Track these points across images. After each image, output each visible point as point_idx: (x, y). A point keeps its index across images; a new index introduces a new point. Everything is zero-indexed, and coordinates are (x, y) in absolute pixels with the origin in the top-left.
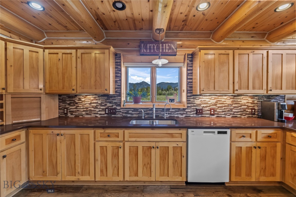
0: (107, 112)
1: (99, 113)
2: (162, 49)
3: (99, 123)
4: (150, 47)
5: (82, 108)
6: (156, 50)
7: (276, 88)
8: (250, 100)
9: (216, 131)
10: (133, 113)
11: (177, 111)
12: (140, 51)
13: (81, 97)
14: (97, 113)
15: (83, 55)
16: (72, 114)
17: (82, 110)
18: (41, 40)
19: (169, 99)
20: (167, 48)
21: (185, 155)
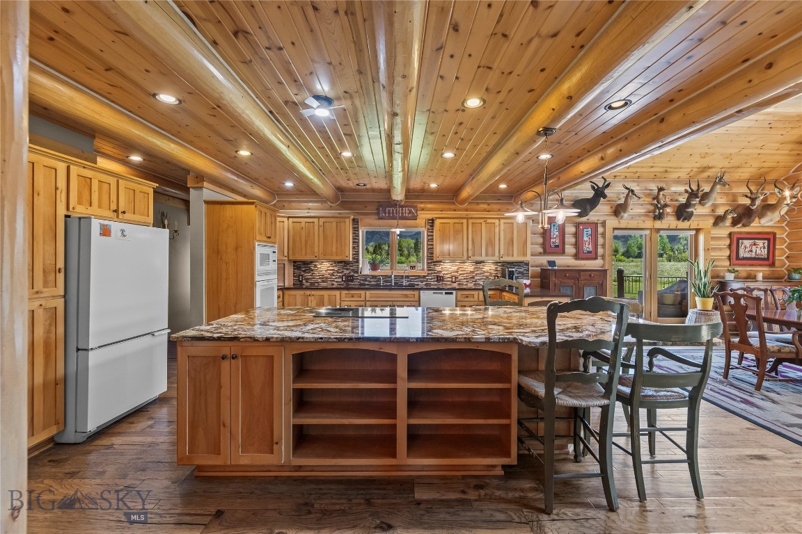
0: (344, 279)
1: (336, 280)
2: (401, 213)
3: (340, 287)
4: (389, 211)
5: (318, 275)
6: (395, 214)
7: (508, 255)
8: (493, 267)
9: (444, 292)
11: (417, 279)
12: (378, 214)
13: (317, 264)
14: (334, 281)
15: (325, 224)
16: (307, 282)
17: (318, 277)
19: (410, 266)
20: (407, 212)
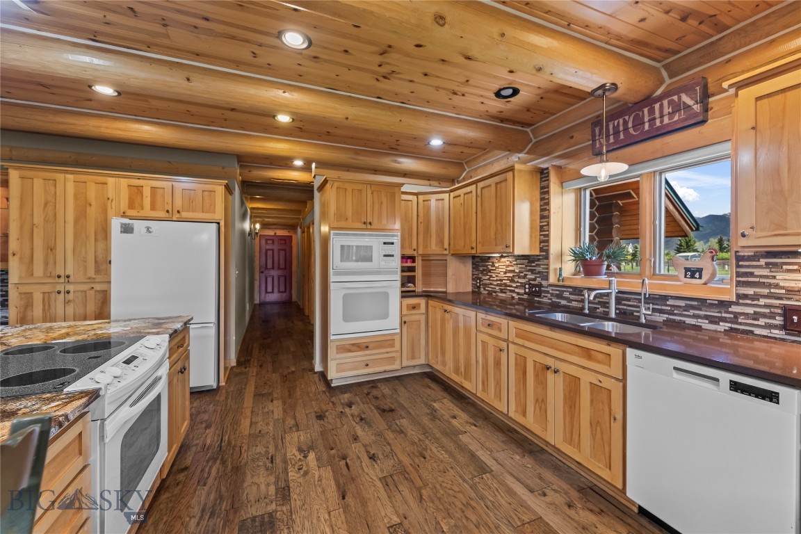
0: (527, 290)
1: (516, 290)
2: (649, 121)
3: (517, 310)
4: (616, 127)
5: (495, 279)
6: (631, 131)
9: (725, 377)
10: (572, 297)
12: (591, 147)
14: (513, 291)
16: (485, 289)
17: (495, 283)
18: (461, 175)
19: (685, 268)
20: (667, 110)
21: (619, 417)
